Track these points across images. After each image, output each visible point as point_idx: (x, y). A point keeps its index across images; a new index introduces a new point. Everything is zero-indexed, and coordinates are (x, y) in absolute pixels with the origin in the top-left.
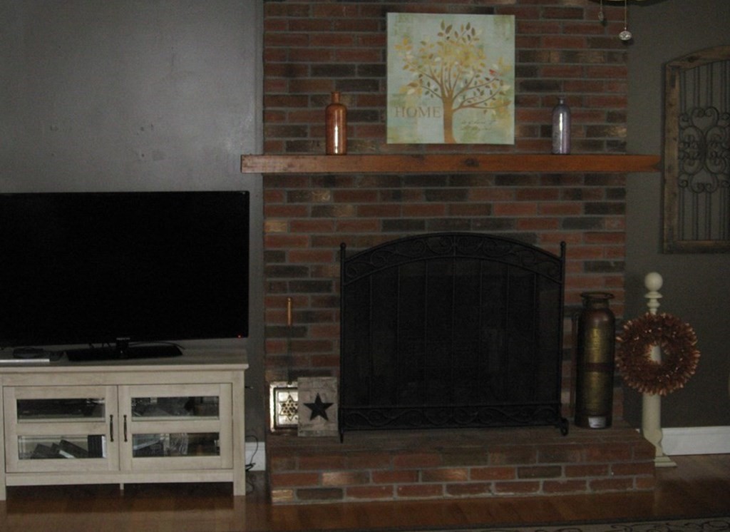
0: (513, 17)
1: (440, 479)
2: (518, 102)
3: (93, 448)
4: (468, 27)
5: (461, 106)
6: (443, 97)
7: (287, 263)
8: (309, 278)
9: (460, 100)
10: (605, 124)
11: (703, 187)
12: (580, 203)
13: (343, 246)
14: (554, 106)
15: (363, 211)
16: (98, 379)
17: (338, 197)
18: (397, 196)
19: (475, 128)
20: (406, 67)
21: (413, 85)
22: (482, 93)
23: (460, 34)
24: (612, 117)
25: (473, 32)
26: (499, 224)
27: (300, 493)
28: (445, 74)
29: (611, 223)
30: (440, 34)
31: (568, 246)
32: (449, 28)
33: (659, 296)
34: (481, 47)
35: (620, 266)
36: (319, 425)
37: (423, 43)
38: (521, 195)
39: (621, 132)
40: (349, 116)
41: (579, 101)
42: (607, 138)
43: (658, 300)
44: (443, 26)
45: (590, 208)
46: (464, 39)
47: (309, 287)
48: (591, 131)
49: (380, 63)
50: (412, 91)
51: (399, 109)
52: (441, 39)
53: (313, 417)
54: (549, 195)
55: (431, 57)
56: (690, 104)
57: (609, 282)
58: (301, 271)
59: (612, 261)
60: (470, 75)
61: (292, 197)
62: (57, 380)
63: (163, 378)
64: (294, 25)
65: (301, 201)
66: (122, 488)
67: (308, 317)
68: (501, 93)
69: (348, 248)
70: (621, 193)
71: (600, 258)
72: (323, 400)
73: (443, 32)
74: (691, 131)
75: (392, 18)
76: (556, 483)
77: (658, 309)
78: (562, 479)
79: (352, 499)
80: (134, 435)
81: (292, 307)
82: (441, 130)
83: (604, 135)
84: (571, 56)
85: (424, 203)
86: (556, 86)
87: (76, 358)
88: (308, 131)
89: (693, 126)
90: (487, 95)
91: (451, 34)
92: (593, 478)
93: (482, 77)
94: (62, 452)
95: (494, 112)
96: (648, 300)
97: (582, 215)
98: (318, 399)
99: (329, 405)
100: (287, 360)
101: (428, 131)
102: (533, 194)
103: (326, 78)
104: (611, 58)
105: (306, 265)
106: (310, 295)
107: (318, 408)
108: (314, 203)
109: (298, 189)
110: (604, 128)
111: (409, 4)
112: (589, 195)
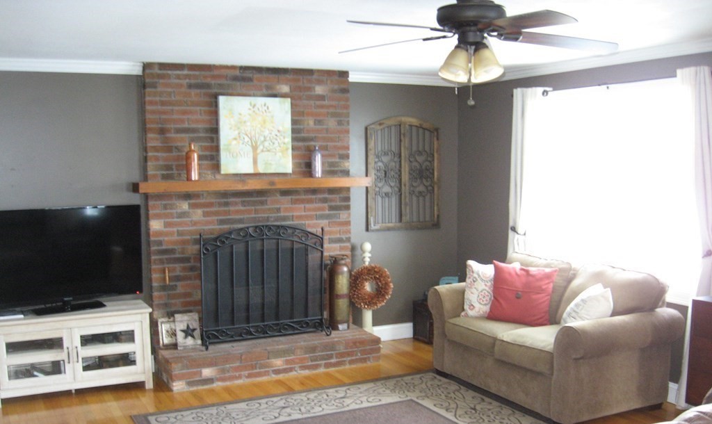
0: (289, 100)
1: (268, 367)
2: (293, 149)
3: (56, 368)
4: (265, 105)
5: (262, 151)
6: (252, 146)
7: (164, 247)
8: (177, 256)
9: (261, 147)
10: (337, 160)
11: (387, 194)
12: (326, 205)
13: (200, 235)
14: (313, 151)
15: (205, 214)
16: (58, 325)
18: (227, 204)
19: (270, 164)
20: (231, 128)
21: (235, 139)
22: (274, 143)
23: (260, 109)
24: (341, 157)
25: (268, 108)
26: (285, 218)
27: (190, 384)
28: (253, 133)
29: (343, 215)
30: (250, 109)
32: (254, 106)
33: (370, 255)
34: (272, 117)
35: (349, 239)
36: (190, 341)
37: (240, 114)
38: (294, 202)
39: (346, 165)
40: (200, 158)
41: (326, 148)
42: (340, 168)
43: (369, 257)
44: (251, 105)
45: (331, 208)
46: (263, 112)
47: (177, 260)
48: (332, 165)
49: (215, 126)
50: (234, 142)
51: (228, 154)
52: (251, 112)
53: (186, 337)
54: (310, 201)
55: (245, 122)
56: (380, 149)
57: (341, 249)
58: (172, 251)
59: (344, 237)
60: (267, 133)
61: (165, 207)
62: (31, 328)
63: (100, 321)
64: (163, 103)
65: (171, 209)
66: (73, 392)
67: (178, 278)
68: (284, 143)
69: (204, 236)
70: (348, 199)
71: (338, 236)
72: (191, 327)
73: (251, 108)
74: (381, 164)
75: (222, 99)
76: (330, 363)
77: (369, 263)
78: (333, 361)
79: (220, 384)
80: (83, 359)
81: (169, 273)
82: (252, 165)
83: (338, 166)
84: (319, 122)
85: (240, 208)
86: (312, 139)
87: (40, 313)
88: (174, 167)
90: (276, 144)
91: (256, 109)
92: (349, 359)
93: (273, 134)
94: (36, 373)
95: (280, 154)
97: (327, 212)
98: (188, 326)
99: (194, 330)
100: (166, 305)
101: (245, 167)
102: (302, 201)
103: (183, 135)
104: (340, 123)
105: (176, 247)
106: (178, 266)
107: (188, 332)
108: (179, 211)
109: (170, 202)
110: (336, 163)
111: (230, 91)
112: (331, 200)
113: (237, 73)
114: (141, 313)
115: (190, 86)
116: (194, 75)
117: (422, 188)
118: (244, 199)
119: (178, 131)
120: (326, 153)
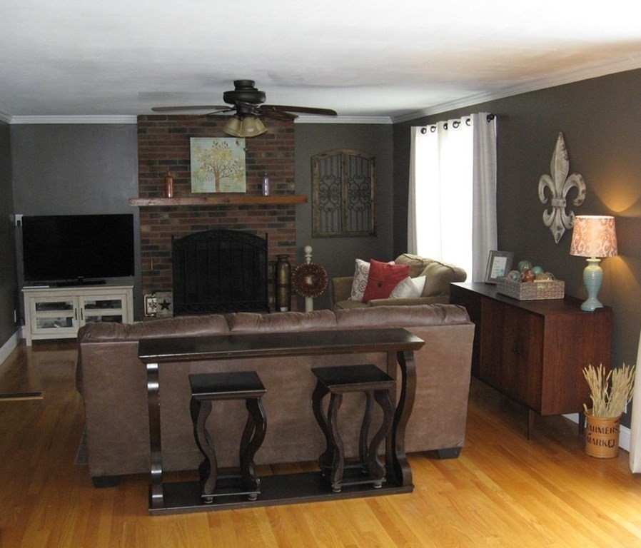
0: (244, 139)
2: (247, 174)
3: (69, 323)
4: (225, 143)
5: (223, 176)
6: (215, 173)
7: (150, 244)
8: (160, 251)
9: (222, 174)
10: (285, 183)
11: (329, 210)
12: (276, 217)
13: (173, 237)
14: (262, 176)
15: (181, 222)
16: (70, 293)
17: (171, 216)
18: (197, 215)
19: (229, 186)
20: (199, 161)
21: (202, 168)
22: (232, 171)
23: (221, 146)
24: (289, 181)
25: (227, 145)
26: (244, 226)
28: (216, 163)
29: (289, 225)
31: (269, 235)
32: (217, 143)
33: (311, 256)
34: (231, 151)
35: (294, 243)
36: (165, 312)
37: (206, 150)
38: (250, 214)
39: (292, 186)
40: (175, 181)
41: (273, 174)
42: (286, 189)
43: (311, 258)
44: (214, 142)
45: (279, 219)
46: (223, 148)
47: (161, 254)
48: (280, 186)
49: (188, 159)
50: (201, 170)
51: (196, 178)
52: (214, 148)
53: (162, 309)
54: (260, 214)
55: (209, 156)
56: (323, 174)
57: (289, 250)
58: (156, 247)
59: (290, 241)
60: (226, 163)
61: (151, 216)
62: (52, 294)
63: (98, 292)
64: (151, 143)
65: (156, 217)
67: (160, 267)
68: (240, 171)
69: (175, 238)
70: (293, 212)
71: (286, 240)
72: (167, 302)
73: (214, 145)
74: (323, 186)
75: (191, 139)
77: (311, 261)
80: (86, 317)
81: (153, 263)
82: (214, 187)
84: (269, 155)
85: (208, 217)
86: (263, 167)
88: (158, 188)
89: (324, 183)
90: (234, 171)
91: (218, 146)
93: (231, 164)
94: (55, 325)
95: (237, 179)
96: (306, 258)
97: (276, 222)
98: (165, 301)
99: (169, 304)
100: (151, 286)
101: (209, 187)
102: (255, 214)
103: (165, 166)
104: (287, 155)
105: (159, 245)
106: (160, 258)
107: (165, 305)
108: (161, 219)
109: (154, 213)
110: (284, 185)
111: (200, 134)
112: (279, 214)
113: (205, 120)
114: (127, 289)
115: (170, 131)
116: (173, 123)
117: (360, 205)
118: (211, 211)
119: (161, 162)
120: (272, 177)
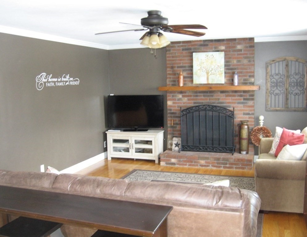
0: (223, 53)
1: (198, 163)
2: (225, 73)
3: (127, 150)
4: (212, 55)
5: (211, 74)
6: (206, 72)
7: (172, 111)
8: (177, 115)
9: (210, 73)
10: (248, 78)
11: (277, 94)
12: (242, 98)
13: (181, 108)
14: (234, 73)
15: (189, 100)
16: (128, 135)
17: (183, 96)
18: (197, 96)
19: (214, 80)
20: (197, 65)
21: (199, 70)
22: (216, 71)
23: (210, 57)
24: (250, 76)
25: (213, 56)
26: (221, 103)
28: (207, 67)
29: (250, 103)
30: (205, 57)
31: (235, 109)
32: (208, 56)
33: (263, 122)
34: (215, 60)
35: (253, 114)
37: (201, 60)
38: (227, 96)
39: (252, 80)
40: (184, 77)
41: (241, 73)
42: (249, 82)
43: (263, 123)
44: (206, 55)
45: (244, 99)
46: (211, 58)
47: (177, 117)
48: (245, 80)
50: (199, 71)
51: (196, 76)
53: (176, 147)
55: (203, 63)
56: (273, 72)
57: (249, 118)
58: (175, 113)
59: (251, 113)
60: (213, 67)
61: (173, 96)
63: (141, 136)
64: (173, 57)
65: (175, 97)
67: (177, 124)
68: (221, 71)
70: (253, 95)
71: (247, 112)
72: (178, 143)
73: (206, 57)
74: (274, 80)
75: (194, 54)
76: (226, 167)
77: (263, 125)
78: (228, 166)
79: (178, 166)
80: (135, 148)
81: (173, 121)
82: (206, 80)
83: (248, 81)
84: (239, 61)
85: (203, 98)
86: (235, 69)
88: (176, 81)
89: (274, 78)
90: (217, 72)
93: (216, 67)
95: (219, 76)
96: (260, 123)
97: (242, 101)
98: (177, 143)
99: (179, 144)
100: (172, 134)
101: (203, 80)
102: (230, 96)
103: (180, 69)
104: (249, 61)
105: (177, 112)
106: (177, 119)
107: (177, 145)
108: (178, 98)
109: (174, 94)
110: (248, 79)
111: (199, 50)
112: (244, 96)
113: (202, 43)
115: (183, 50)
116: (185, 45)
117: (297, 91)
118: (204, 94)
119: (178, 67)
120: (240, 74)
